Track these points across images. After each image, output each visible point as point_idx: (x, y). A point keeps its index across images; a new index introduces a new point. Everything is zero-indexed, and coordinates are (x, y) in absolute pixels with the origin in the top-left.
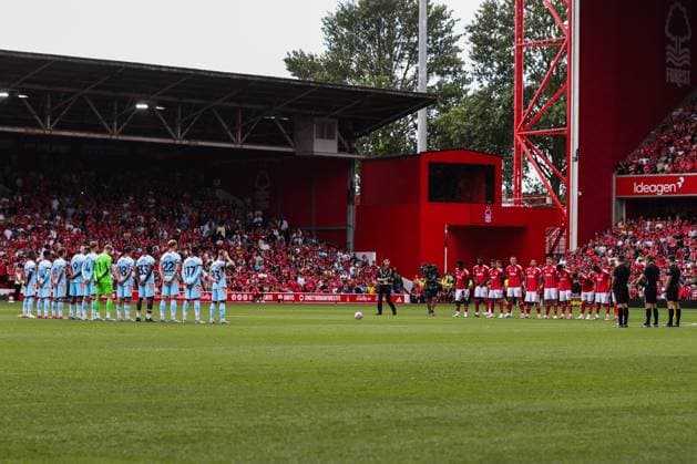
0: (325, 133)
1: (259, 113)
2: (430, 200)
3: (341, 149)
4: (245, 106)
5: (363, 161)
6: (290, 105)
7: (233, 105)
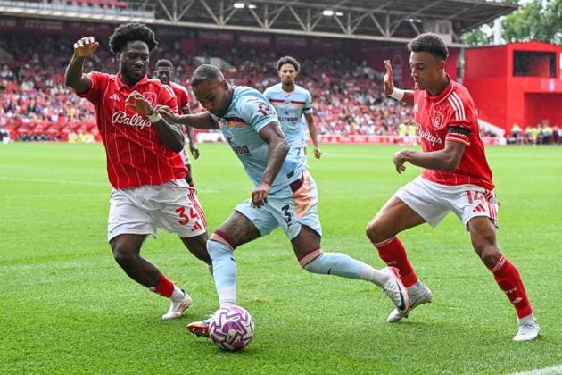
0: (443, 30)
1: (400, 17)
2: (514, 74)
3: (454, 41)
4: (392, 12)
5: (466, 49)
6: (424, 12)
7: (385, 11)
